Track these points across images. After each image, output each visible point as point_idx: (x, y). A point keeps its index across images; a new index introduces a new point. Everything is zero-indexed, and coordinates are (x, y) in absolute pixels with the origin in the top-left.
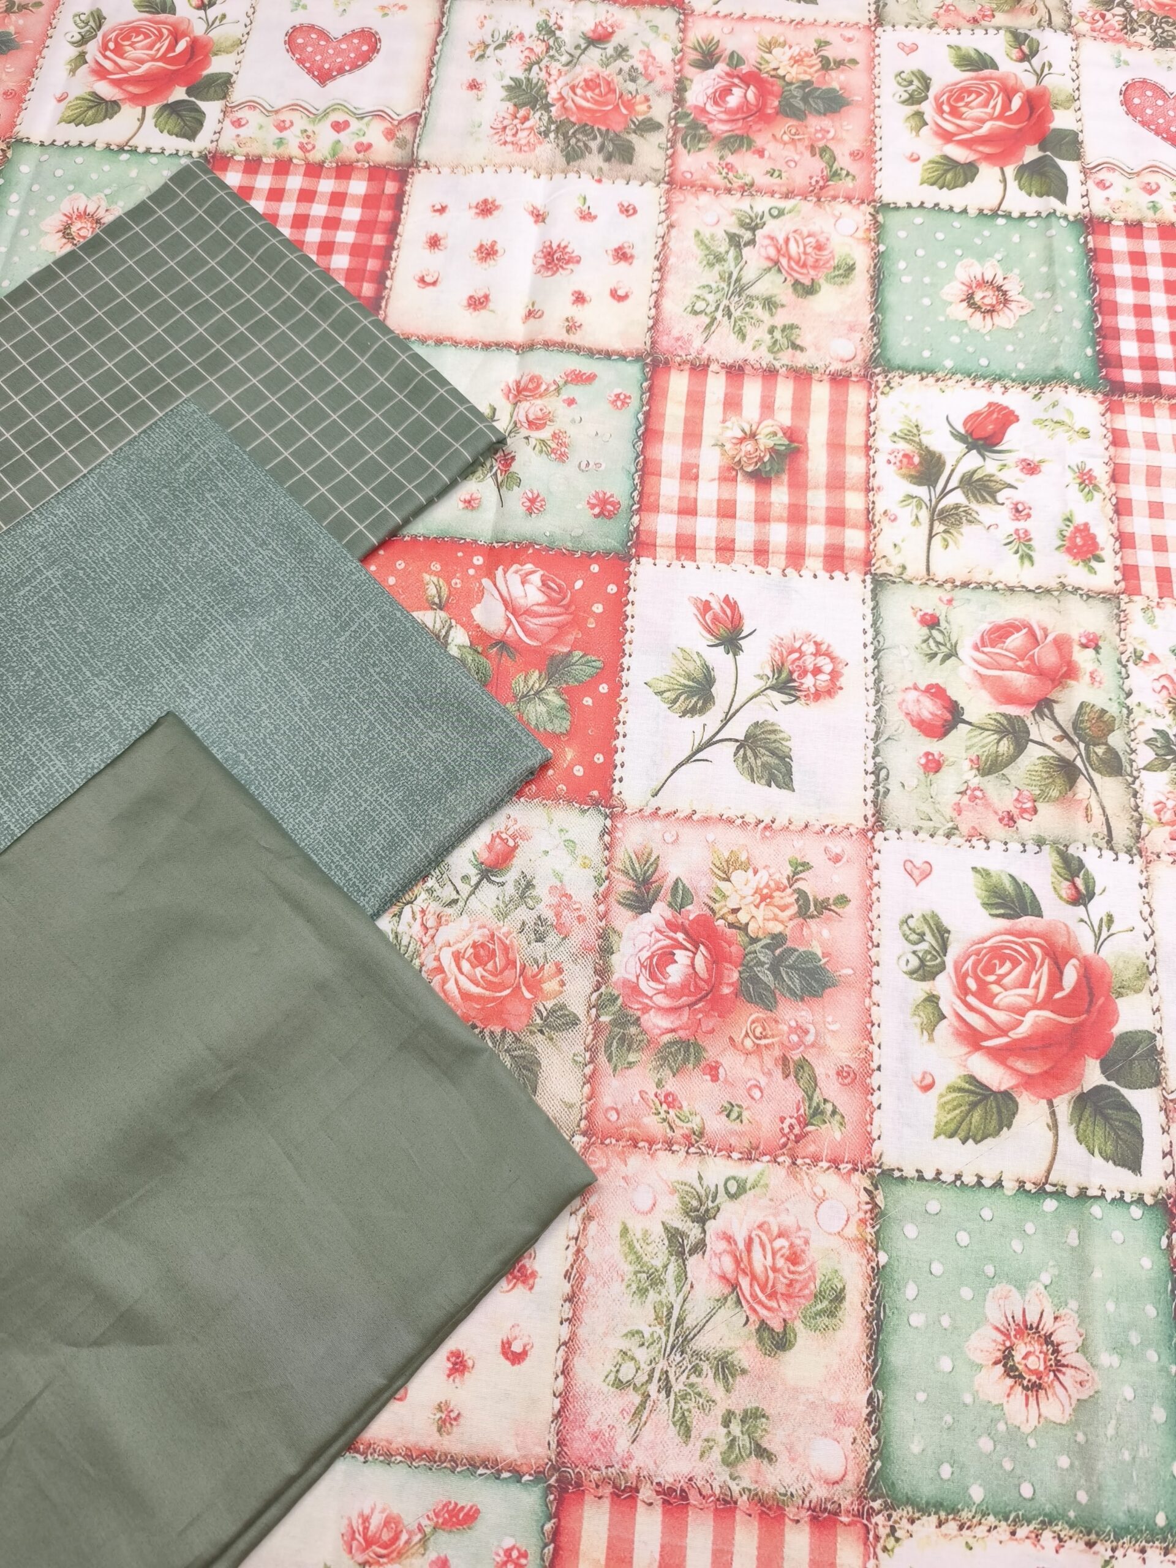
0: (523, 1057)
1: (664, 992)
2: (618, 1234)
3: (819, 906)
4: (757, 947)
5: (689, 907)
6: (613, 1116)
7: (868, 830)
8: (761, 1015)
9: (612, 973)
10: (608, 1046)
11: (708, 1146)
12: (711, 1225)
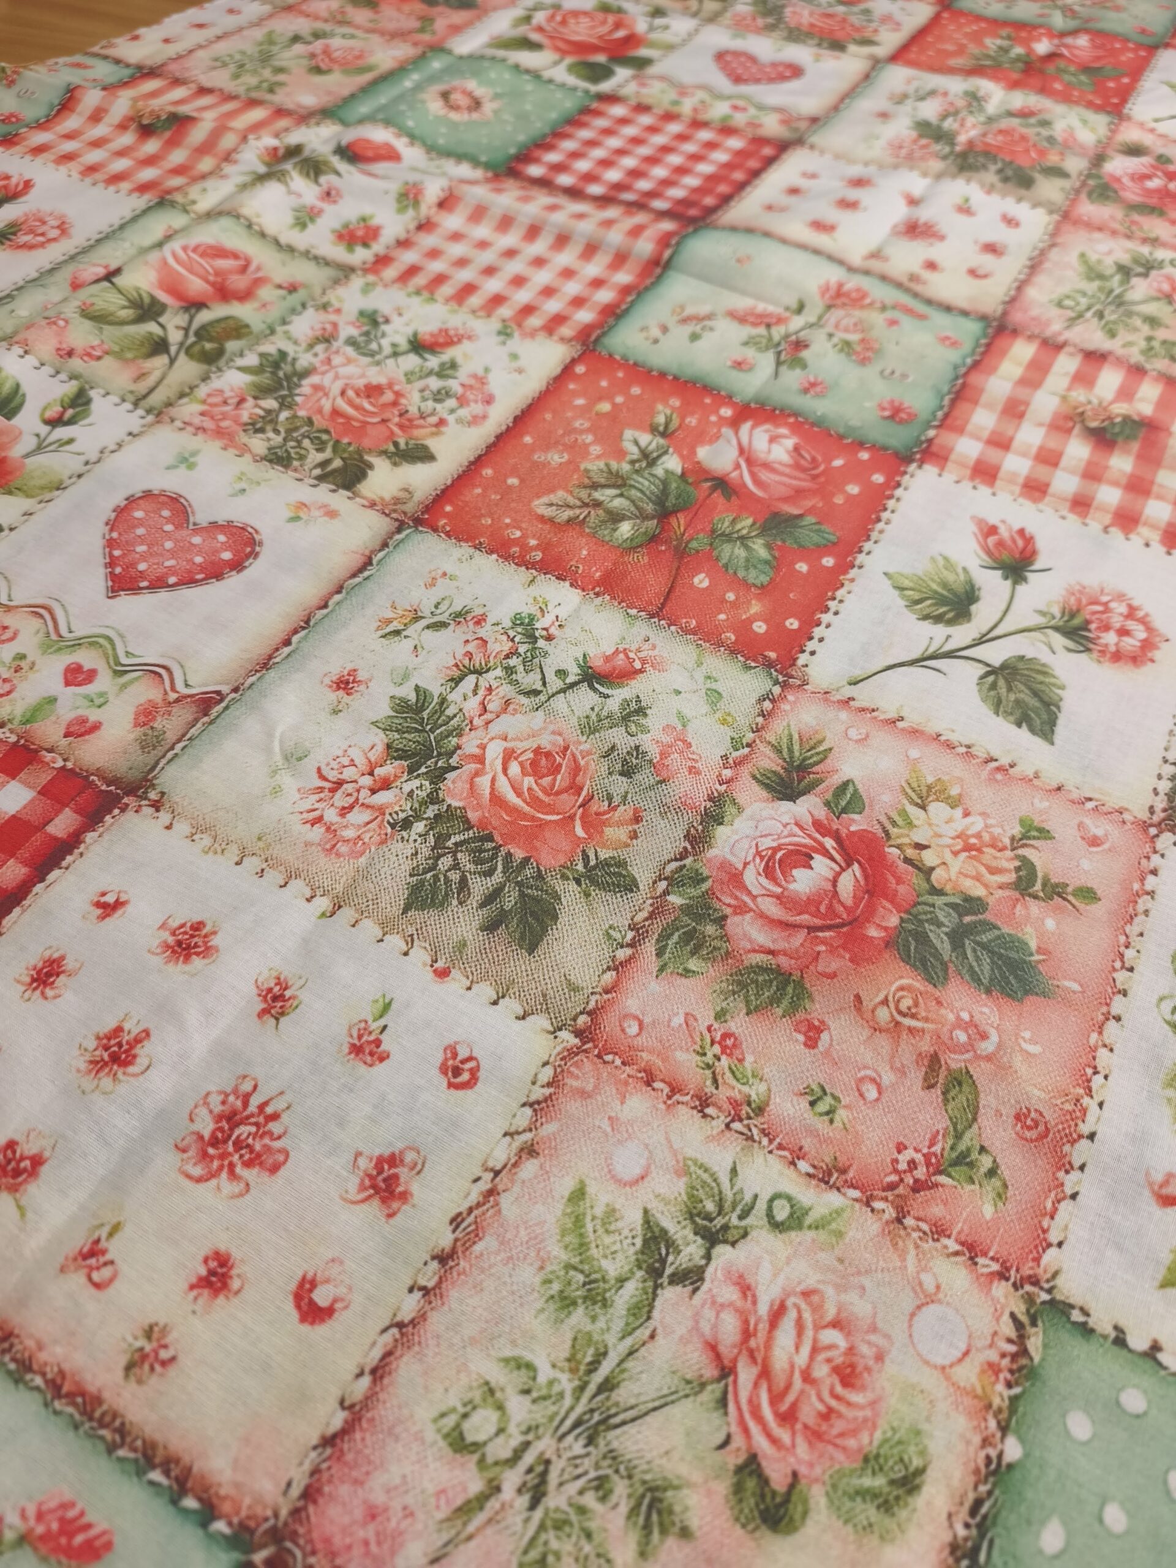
0: (537, 900)
1: (778, 897)
2: (567, 1194)
3: (1049, 889)
4: (939, 901)
5: (856, 817)
6: (633, 1029)
7: (1151, 825)
8: (917, 985)
9: (710, 846)
10: (664, 937)
11: (763, 1132)
12: (723, 1253)
